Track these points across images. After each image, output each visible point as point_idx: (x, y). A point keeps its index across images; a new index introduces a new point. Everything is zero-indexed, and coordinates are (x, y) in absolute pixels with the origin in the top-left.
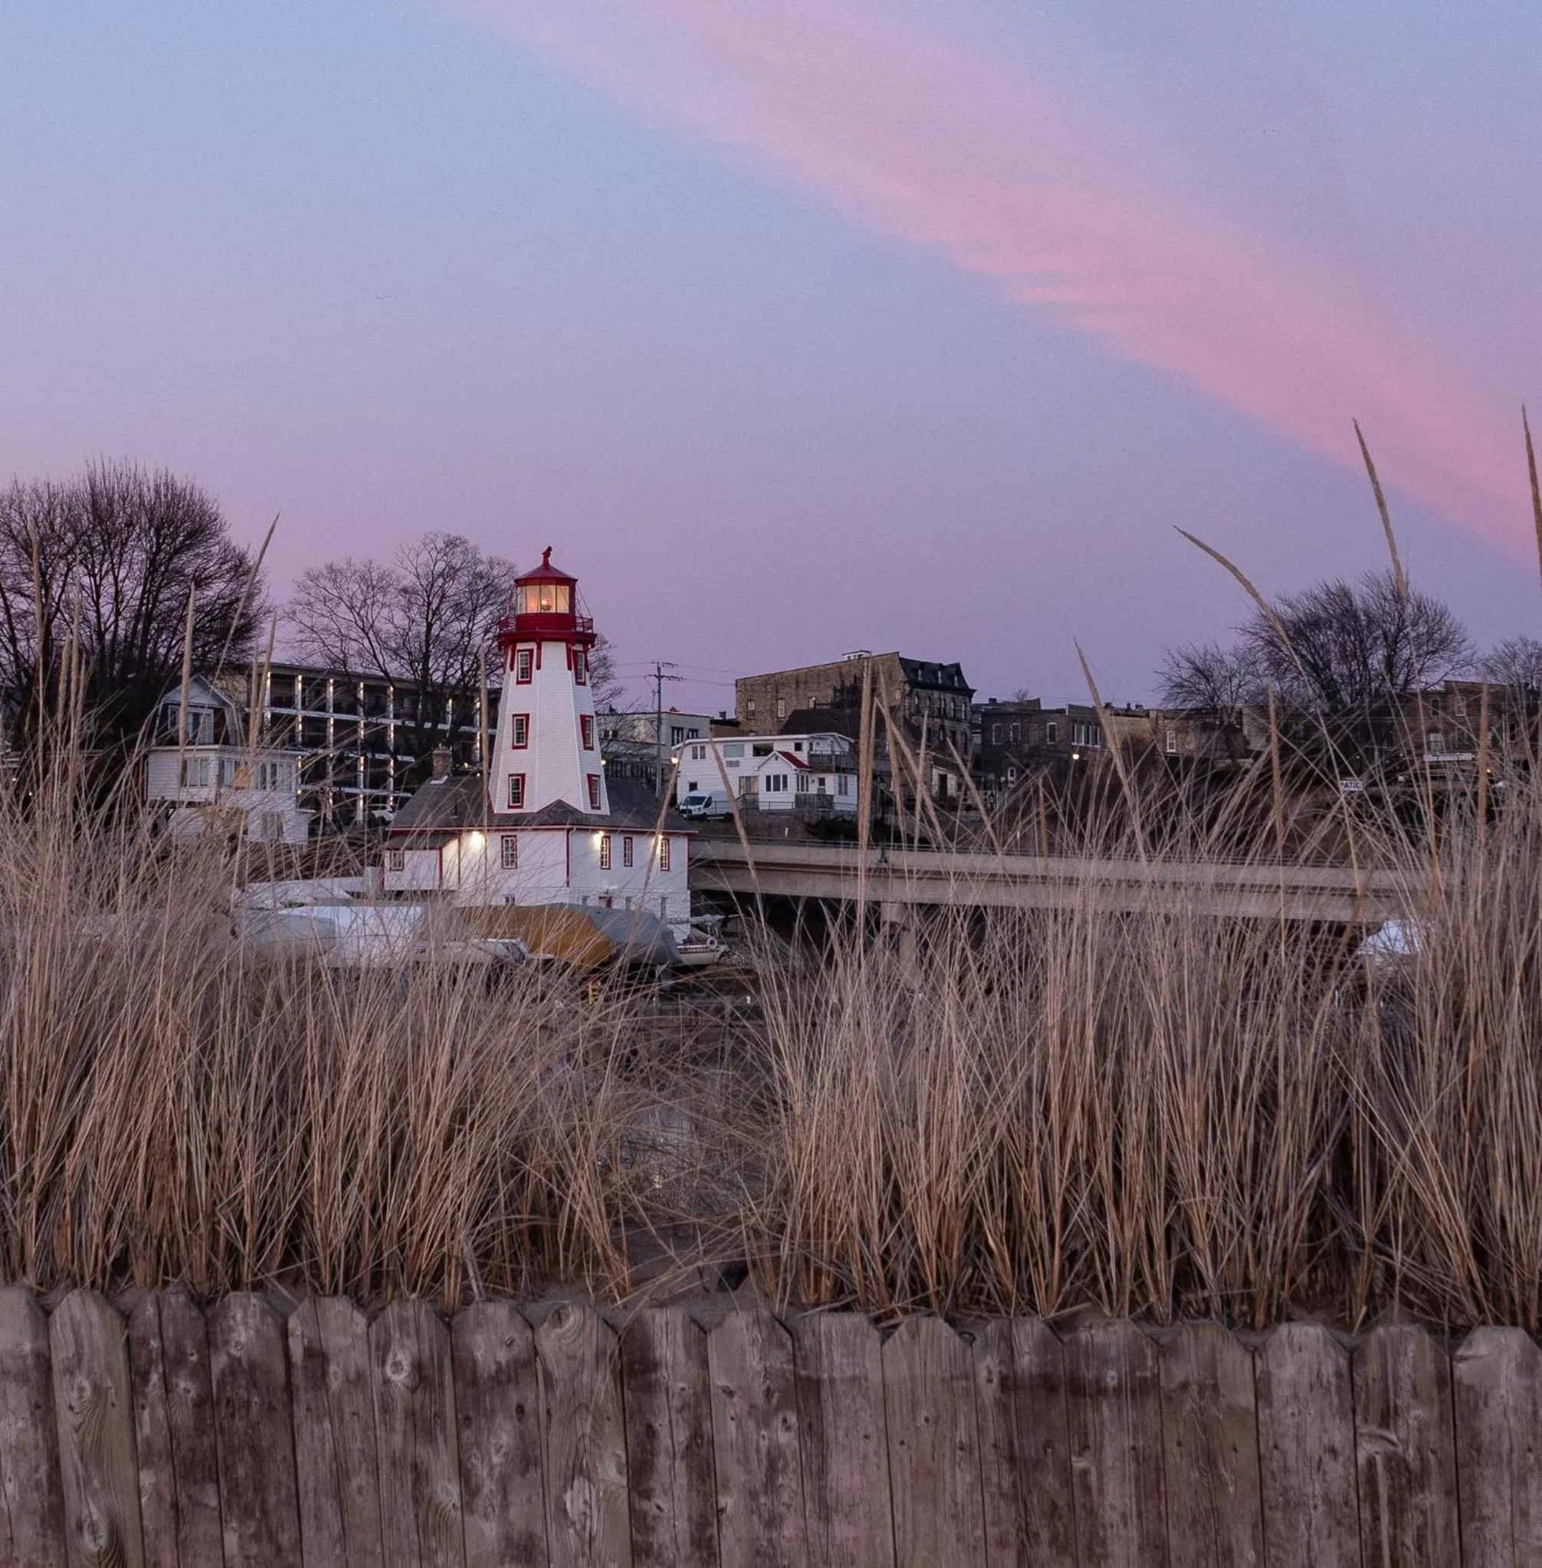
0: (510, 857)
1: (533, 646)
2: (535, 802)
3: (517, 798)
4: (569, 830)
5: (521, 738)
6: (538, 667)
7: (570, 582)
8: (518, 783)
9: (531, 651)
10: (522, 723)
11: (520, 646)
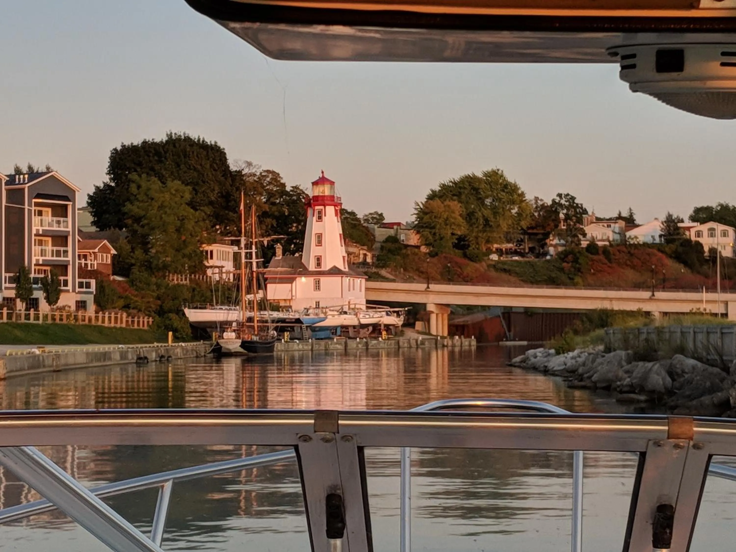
0: (317, 286)
1: (322, 207)
2: (327, 266)
3: (319, 265)
4: (342, 277)
5: (319, 242)
6: (325, 215)
7: (332, 183)
8: (319, 260)
9: (322, 210)
10: (319, 237)
11: (317, 208)
